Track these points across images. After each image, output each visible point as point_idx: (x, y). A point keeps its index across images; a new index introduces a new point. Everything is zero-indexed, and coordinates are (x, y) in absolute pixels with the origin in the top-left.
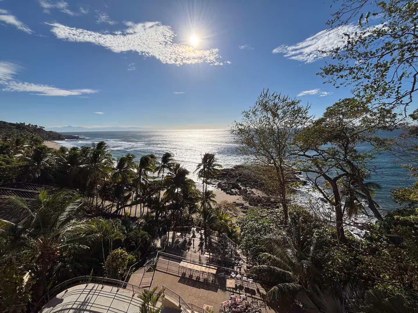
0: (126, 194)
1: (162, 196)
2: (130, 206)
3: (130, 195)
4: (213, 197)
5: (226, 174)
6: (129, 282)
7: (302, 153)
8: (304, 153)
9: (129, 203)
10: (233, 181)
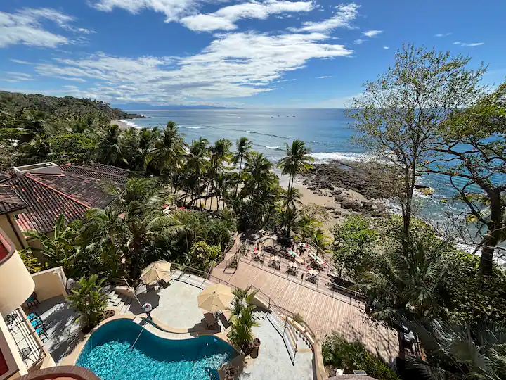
0: (201, 185)
1: (239, 190)
2: (206, 198)
3: (205, 186)
4: (299, 197)
5: (315, 170)
6: (212, 274)
7: (446, 148)
8: (450, 147)
9: (204, 194)
10: (324, 179)
